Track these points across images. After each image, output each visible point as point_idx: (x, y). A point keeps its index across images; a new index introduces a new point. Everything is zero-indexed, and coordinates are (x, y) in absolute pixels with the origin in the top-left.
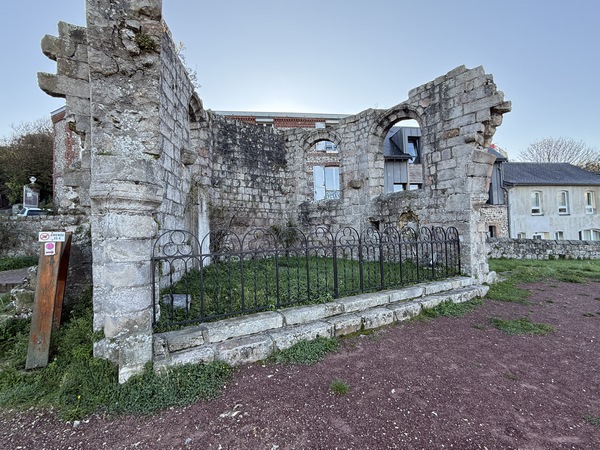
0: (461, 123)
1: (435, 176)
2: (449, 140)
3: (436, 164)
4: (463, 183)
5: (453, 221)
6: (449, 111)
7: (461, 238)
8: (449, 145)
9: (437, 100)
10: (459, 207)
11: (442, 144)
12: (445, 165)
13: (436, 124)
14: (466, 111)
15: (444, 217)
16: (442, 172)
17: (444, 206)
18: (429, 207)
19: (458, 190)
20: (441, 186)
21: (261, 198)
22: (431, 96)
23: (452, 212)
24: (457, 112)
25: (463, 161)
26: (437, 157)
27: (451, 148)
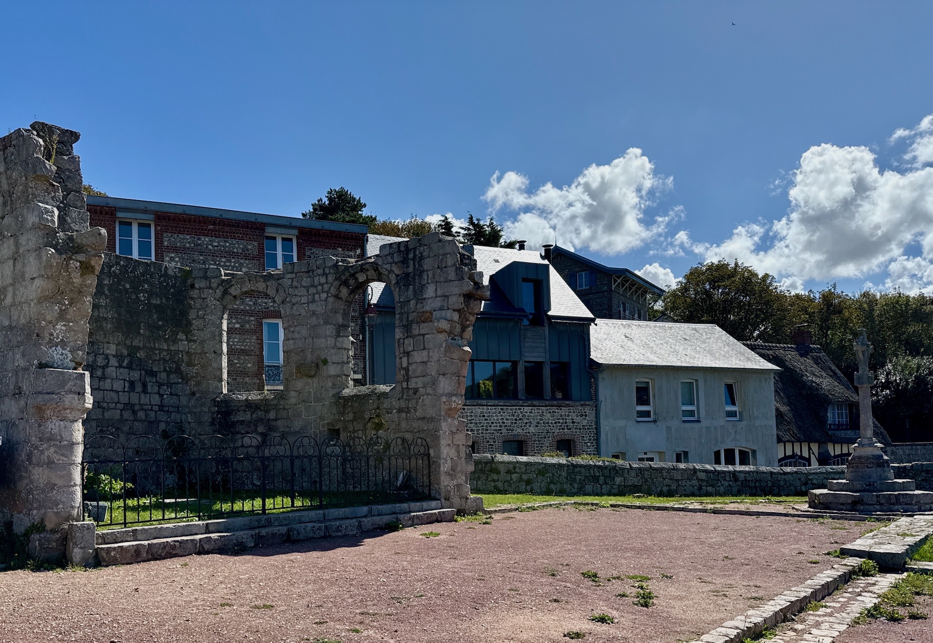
0: (433, 305)
1: (407, 370)
2: (422, 325)
3: (408, 354)
4: (434, 383)
5: (423, 431)
6: (422, 288)
7: (432, 452)
8: (422, 332)
9: (411, 269)
10: (431, 412)
11: (415, 330)
12: (418, 357)
13: (409, 301)
14: (439, 293)
15: (415, 424)
16: (414, 366)
17: (416, 410)
18: (400, 411)
19: (429, 391)
20: (412, 385)
21: (145, 386)
22: (404, 262)
23: (424, 418)
24: (430, 291)
25: (435, 355)
26: (409, 344)
27: (424, 335)
